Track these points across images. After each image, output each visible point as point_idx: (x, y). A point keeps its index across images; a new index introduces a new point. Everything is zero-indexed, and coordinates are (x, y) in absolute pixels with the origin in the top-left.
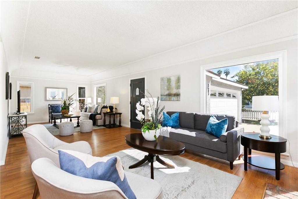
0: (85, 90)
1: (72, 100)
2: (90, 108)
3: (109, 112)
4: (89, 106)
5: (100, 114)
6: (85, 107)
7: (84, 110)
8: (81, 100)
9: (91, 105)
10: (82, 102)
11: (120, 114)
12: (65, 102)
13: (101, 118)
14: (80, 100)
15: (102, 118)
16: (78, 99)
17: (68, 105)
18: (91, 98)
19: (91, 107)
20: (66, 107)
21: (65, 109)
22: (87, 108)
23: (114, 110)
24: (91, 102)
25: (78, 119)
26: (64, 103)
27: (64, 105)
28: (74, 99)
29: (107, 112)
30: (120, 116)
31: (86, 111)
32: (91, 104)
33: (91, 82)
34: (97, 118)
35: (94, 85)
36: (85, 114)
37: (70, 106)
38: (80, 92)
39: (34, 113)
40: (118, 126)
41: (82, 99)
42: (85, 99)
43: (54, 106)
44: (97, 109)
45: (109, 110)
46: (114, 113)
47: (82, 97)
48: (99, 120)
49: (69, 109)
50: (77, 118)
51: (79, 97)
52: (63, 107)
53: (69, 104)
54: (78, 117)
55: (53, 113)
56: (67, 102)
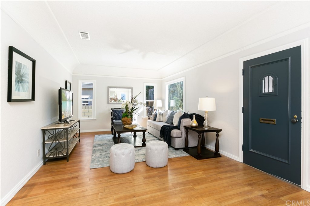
0: (154, 91)
1: (135, 104)
2: (161, 115)
3: (196, 127)
4: (159, 111)
5: (178, 128)
6: (154, 113)
7: (152, 116)
8: (149, 104)
9: (161, 110)
10: (150, 106)
11: (218, 131)
12: (127, 106)
13: (180, 136)
14: (147, 103)
15: (182, 135)
16: (145, 101)
17: (130, 111)
18: (161, 100)
19: (161, 113)
20: (128, 114)
21: (127, 116)
22: (156, 115)
23: (206, 123)
24: (161, 106)
25: (144, 134)
26: (126, 108)
27: (126, 110)
28: (139, 101)
29: (192, 127)
30: (218, 136)
31: (155, 120)
32: (161, 108)
33: (161, 79)
34: (174, 136)
35: (166, 82)
36: (154, 125)
37: (133, 112)
38: (148, 92)
39: (95, 119)
40: (213, 155)
41: (150, 102)
42: (154, 101)
43: (116, 111)
44: (171, 117)
45: (194, 123)
46: (206, 129)
47: (150, 100)
48: (176, 139)
49: (131, 116)
50: (142, 133)
51: (146, 100)
52: (125, 113)
53: (132, 109)
54: (144, 131)
55: (114, 120)
56: (130, 107)
